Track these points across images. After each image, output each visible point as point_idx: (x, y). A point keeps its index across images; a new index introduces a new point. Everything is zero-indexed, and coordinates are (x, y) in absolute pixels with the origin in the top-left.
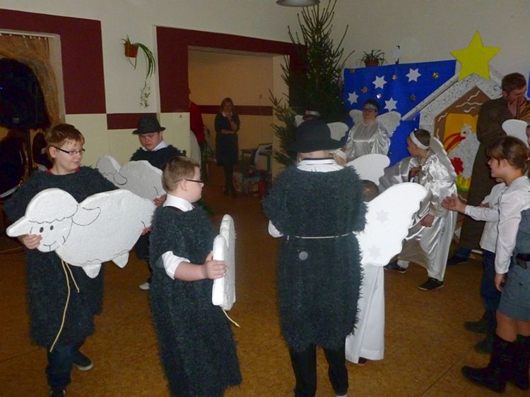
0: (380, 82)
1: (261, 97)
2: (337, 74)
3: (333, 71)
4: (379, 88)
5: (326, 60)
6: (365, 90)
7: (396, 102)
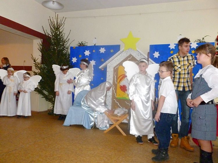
0: (87, 53)
1: (25, 61)
2: (66, 50)
3: (64, 48)
4: (87, 55)
5: (61, 44)
6: (80, 56)
7: (95, 62)
